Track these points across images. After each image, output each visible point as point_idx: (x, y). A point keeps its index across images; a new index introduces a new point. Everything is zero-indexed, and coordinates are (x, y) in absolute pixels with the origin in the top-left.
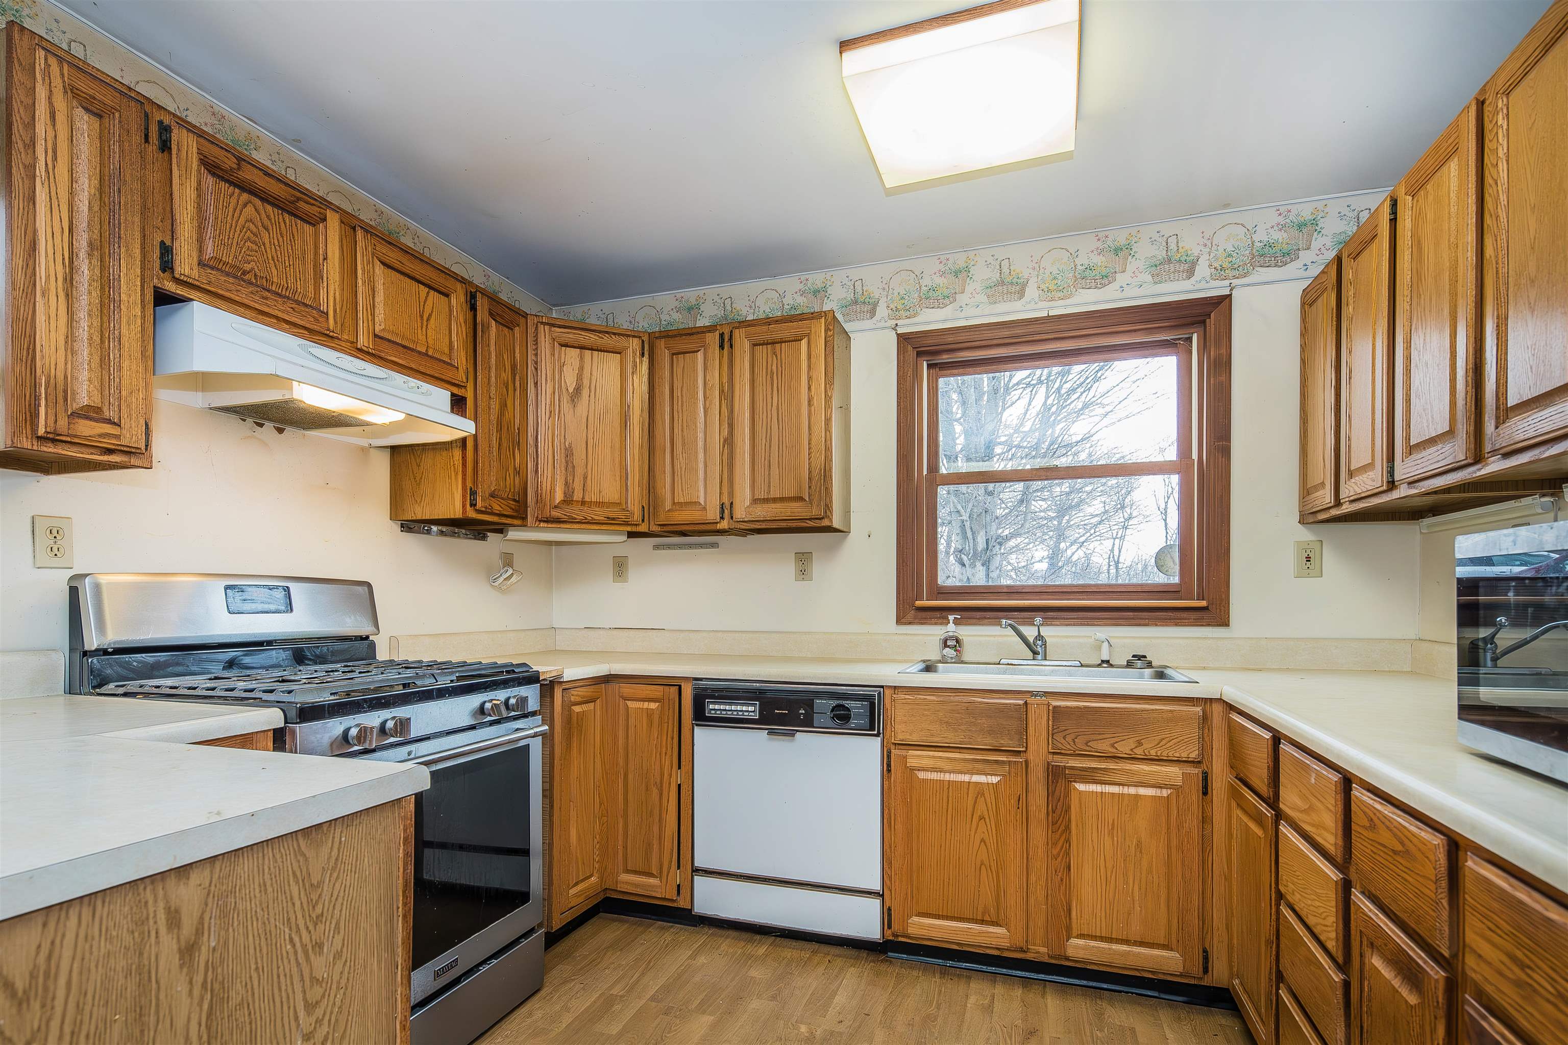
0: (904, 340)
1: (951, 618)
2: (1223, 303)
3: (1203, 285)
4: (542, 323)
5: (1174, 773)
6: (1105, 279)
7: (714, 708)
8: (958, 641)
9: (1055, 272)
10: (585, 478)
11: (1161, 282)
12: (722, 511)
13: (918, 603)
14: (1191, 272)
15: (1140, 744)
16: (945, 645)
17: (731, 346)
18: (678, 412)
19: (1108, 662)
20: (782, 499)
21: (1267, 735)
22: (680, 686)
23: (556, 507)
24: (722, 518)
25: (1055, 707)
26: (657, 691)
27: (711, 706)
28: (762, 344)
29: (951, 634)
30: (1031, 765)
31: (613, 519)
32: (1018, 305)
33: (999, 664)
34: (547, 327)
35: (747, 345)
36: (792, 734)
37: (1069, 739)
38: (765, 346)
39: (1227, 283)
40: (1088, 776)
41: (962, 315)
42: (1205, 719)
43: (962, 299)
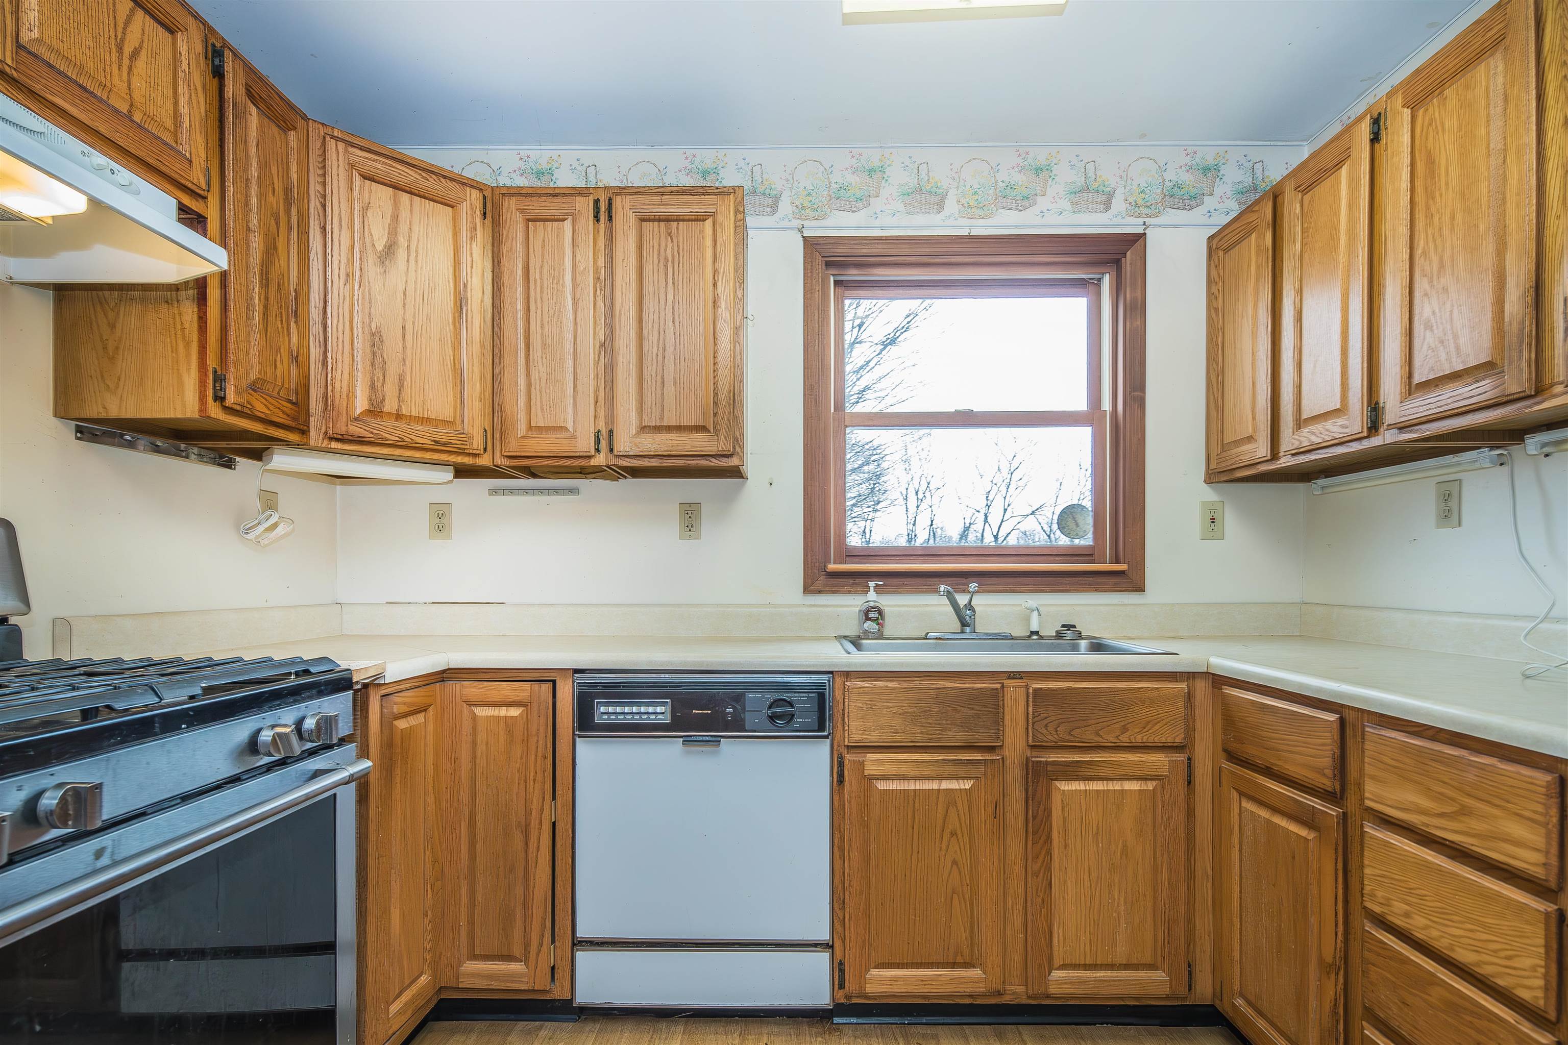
0: (811, 245)
1: (872, 584)
2: (1137, 240)
3: (1119, 220)
4: (333, 137)
5: (1159, 760)
6: (1025, 201)
7: (604, 711)
8: (880, 612)
9: (976, 186)
10: (401, 380)
11: (1080, 212)
12: (598, 441)
13: (832, 567)
14: (1107, 205)
15: (1125, 729)
16: (868, 619)
17: (610, 218)
18: (536, 302)
19: (1037, 633)
20: (679, 429)
21: (1332, 717)
22: (554, 682)
23: (356, 419)
24: (598, 450)
25: (1035, 690)
26: (523, 691)
27: (603, 709)
28: (653, 220)
29: (872, 604)
30: (1008, 762)
31: (444, 444)
32: (937, 219)
33: (925, 638)
34: (341, 146)
35: (632, 219)
36: (716, 742)
37: (1050, 728)
38: (656, 223)
39: (1141, 221)
40: (1072, 772)
41: (877, 223)
42: (1190, 696)
43: (877, 204)
